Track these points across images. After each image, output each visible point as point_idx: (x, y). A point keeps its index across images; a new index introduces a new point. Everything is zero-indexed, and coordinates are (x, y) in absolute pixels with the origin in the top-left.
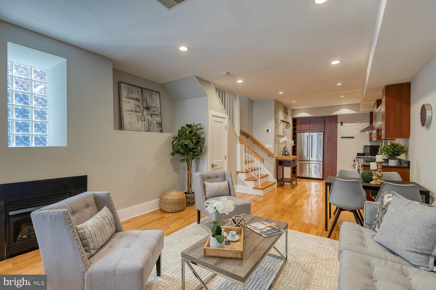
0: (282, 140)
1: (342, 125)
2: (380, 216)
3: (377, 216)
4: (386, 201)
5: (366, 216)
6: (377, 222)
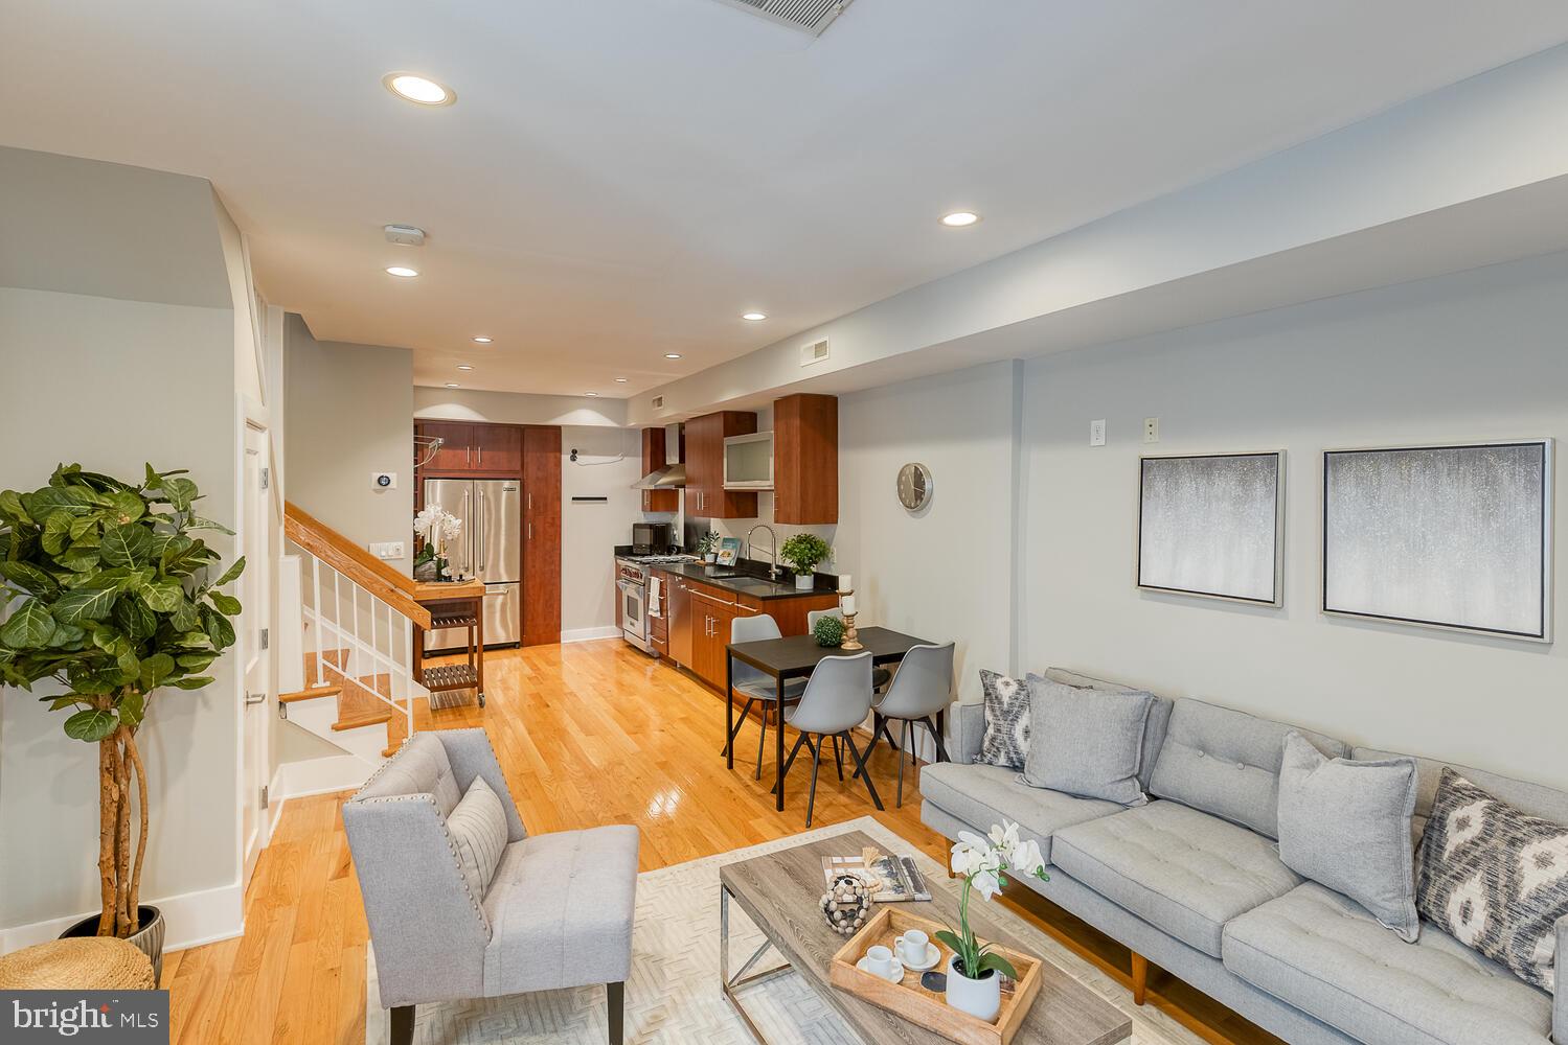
0: (425, 520)
1: (573, 458)
2: (1004, 730)
3: (991, 731)
4: (1006, 693)
5: (964, 738)
6: (1001, 744)
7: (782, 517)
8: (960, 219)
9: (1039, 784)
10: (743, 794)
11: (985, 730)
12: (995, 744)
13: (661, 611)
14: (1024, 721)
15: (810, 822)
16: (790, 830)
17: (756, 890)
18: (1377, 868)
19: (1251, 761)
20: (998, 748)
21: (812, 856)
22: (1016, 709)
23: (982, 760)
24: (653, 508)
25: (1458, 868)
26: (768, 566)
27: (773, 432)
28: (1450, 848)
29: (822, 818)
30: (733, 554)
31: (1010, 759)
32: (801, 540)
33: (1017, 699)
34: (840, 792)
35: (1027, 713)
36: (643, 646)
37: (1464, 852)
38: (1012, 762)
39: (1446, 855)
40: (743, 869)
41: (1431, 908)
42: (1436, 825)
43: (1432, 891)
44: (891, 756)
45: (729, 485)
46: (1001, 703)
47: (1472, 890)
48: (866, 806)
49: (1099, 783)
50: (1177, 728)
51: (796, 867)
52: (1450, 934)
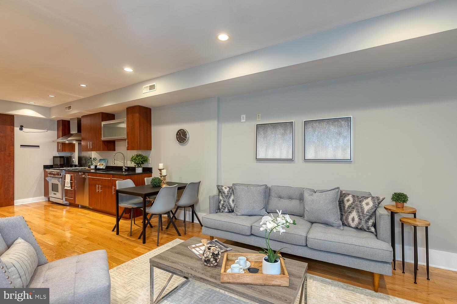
1: (21, 129)
2: (226, 201)
3: (222, 202)
4: (226, 191)
5: (214, 206)
6: (226, 205)
7: (130, 147)
8: (223, 37)
9: (239, 214)
10: (127, 241)
11: (220, 202)
12: (224, 206)
13: (71, 187)
14: (232, 198)
15: (158, 244)
16: (150, 249)
17: (170, 262)
18: (333, 215)
19: (293, 198)
20: (225, 207)
21: (183, 247)
22: (230, 195)
23: (220, 212)
24: (63, 150)
25: (350, 210)
26: (122, 167)
27: (126, 119)
28: (346, 206)
29: (161, 243)
30: (104, 164)
31: (229, 209)
32: (137, 156)
33: (229, 192)
34: (164, 234)
35: (233, 195)
36: (60, 201)
37: (350, 206)
38: (229, 210)
39: (346, 208)
40: (159, 256)
41: (344, 221)
42: (342, 202)
43: (344, 217)
44: (175, 221)
45: (103, 138)
46: (225, 193)
47: (354, 214)
48: (175, 236)
49: (256, 211)
50: (273, 194)
51: (179, 251)
52: (350, 226)
